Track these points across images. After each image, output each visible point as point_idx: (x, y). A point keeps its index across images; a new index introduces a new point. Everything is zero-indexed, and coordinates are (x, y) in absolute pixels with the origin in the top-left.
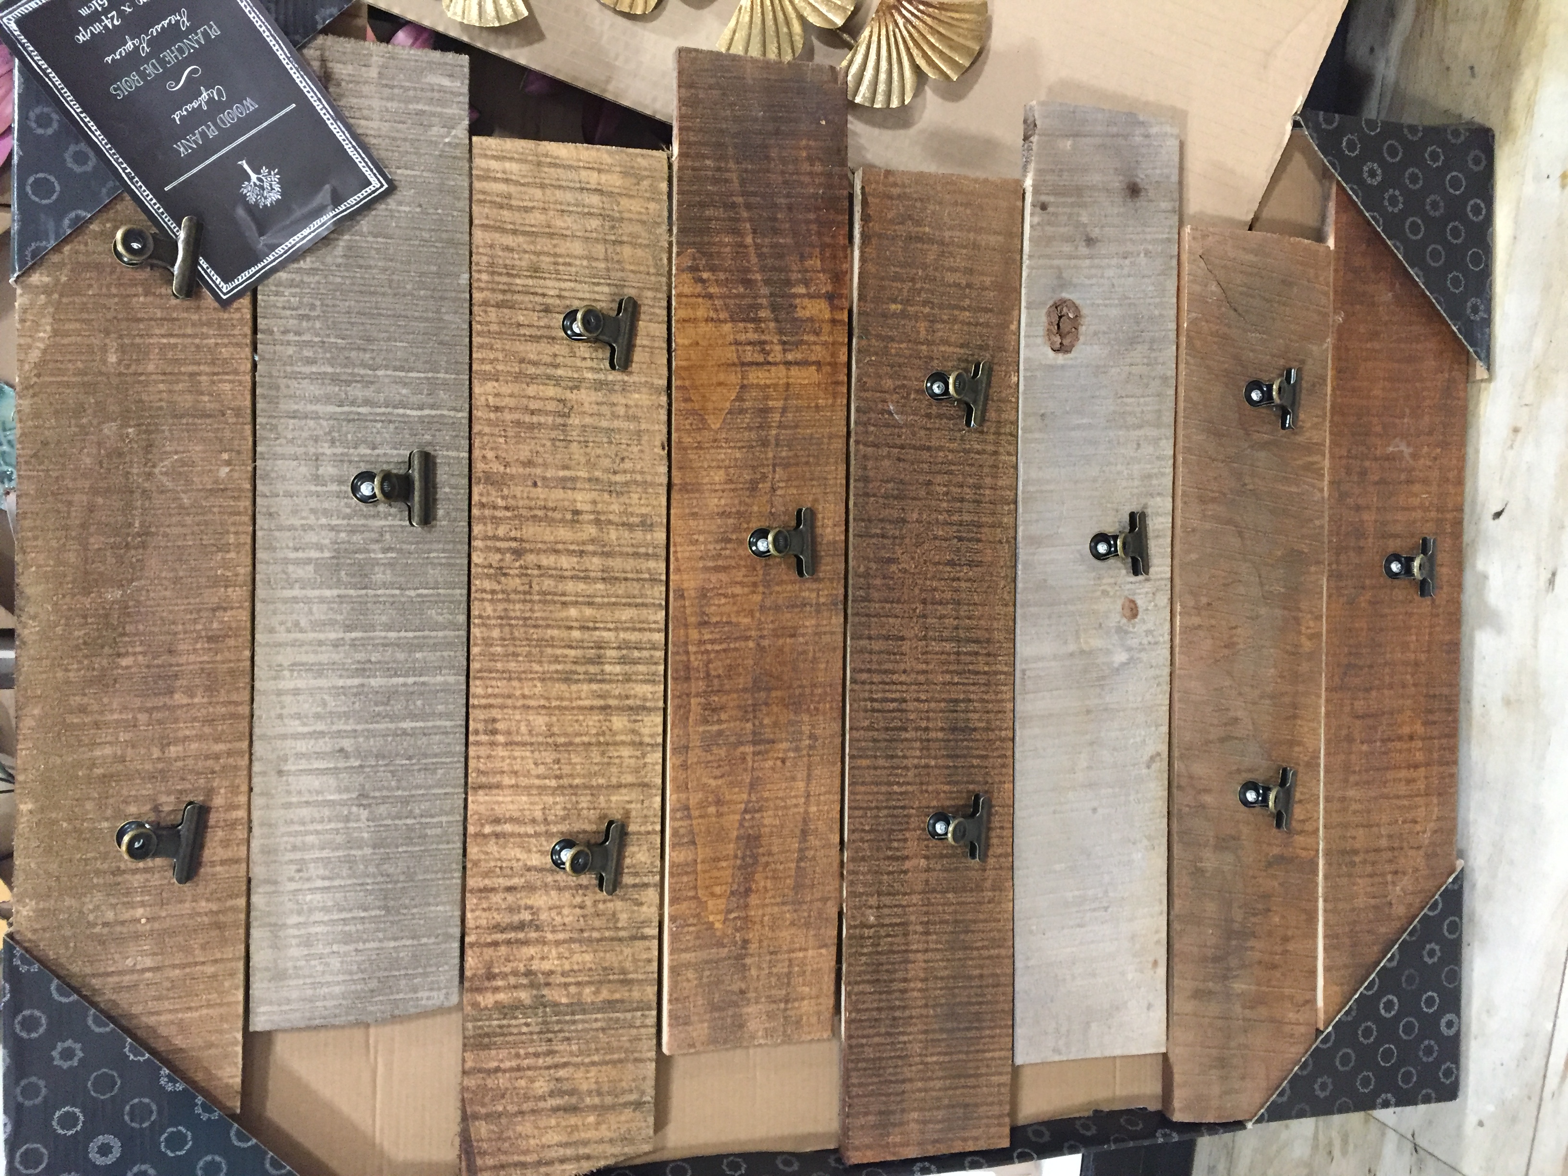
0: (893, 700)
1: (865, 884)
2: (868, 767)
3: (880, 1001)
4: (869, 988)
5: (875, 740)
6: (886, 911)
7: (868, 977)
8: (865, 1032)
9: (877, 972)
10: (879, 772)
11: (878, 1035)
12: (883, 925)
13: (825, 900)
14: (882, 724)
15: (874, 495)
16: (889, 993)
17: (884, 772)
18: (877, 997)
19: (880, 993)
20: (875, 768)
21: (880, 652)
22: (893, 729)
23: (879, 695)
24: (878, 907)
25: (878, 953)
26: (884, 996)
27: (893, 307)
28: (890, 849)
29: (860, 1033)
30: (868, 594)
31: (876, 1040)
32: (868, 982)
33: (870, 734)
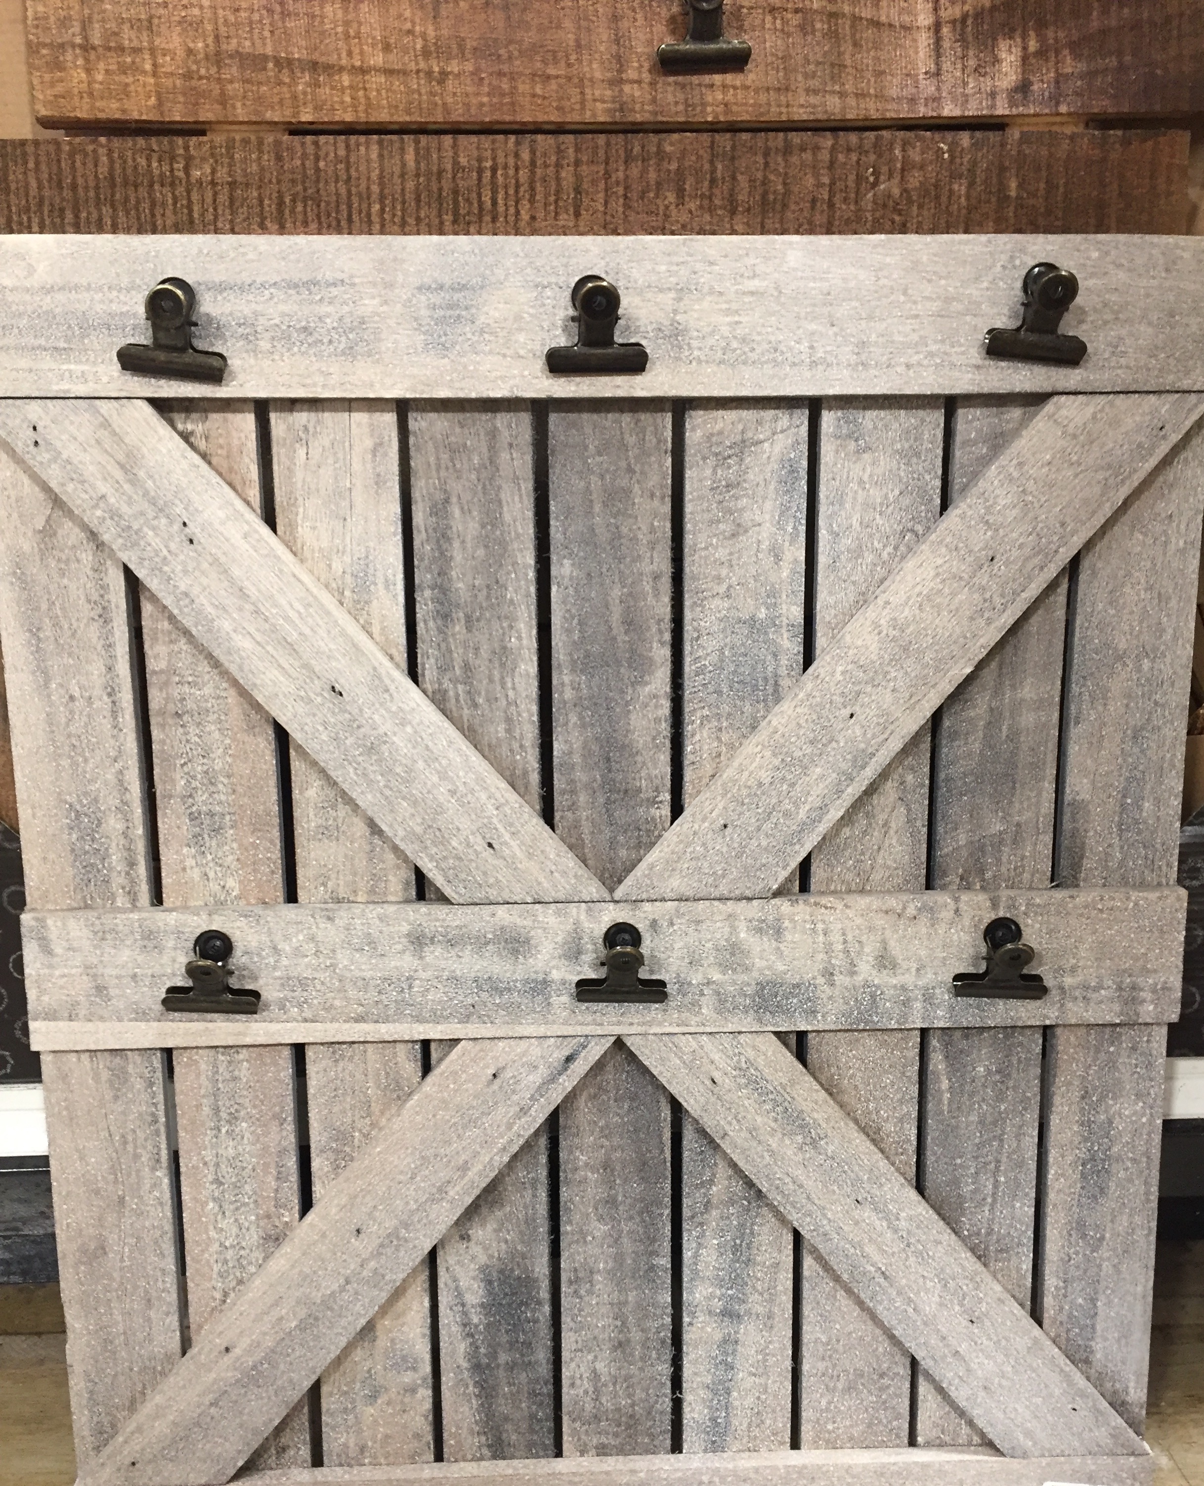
0: (494, 203)
1: (244, 160)
2: (404, 165)
3: (86, 188)
4: (103, 170)
5: (440, 172)
6: (209, 194)
7: (118, 171)
8: (43, 167)
9: (126, 183)
10: (397, 180)
11: (40, 187)
12: (188, 192)
13: (223, 100)
14: (461, 183)
15: (766, 164)
16: (98, 204)
17: (398, 188)
18: (92, 184)
19: (97, 187)
20: (402, 175)
21: (558, 179)
22: (456, 202)
23: (500, 180)
24: (213, 183)
25: (151, 185)
26: (92, 194)
27: (1013, 184)
28: (294, 201)
29: (43, 159)
30: (635, 159)
31: (34, 184)
32: (111, 169)
33: (449, 167)
